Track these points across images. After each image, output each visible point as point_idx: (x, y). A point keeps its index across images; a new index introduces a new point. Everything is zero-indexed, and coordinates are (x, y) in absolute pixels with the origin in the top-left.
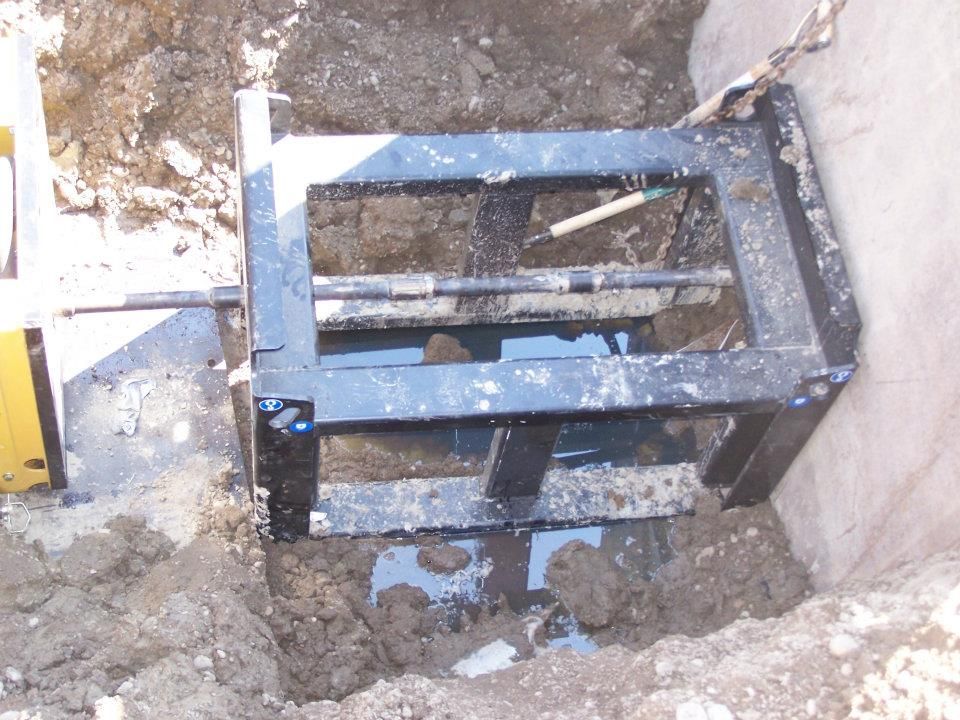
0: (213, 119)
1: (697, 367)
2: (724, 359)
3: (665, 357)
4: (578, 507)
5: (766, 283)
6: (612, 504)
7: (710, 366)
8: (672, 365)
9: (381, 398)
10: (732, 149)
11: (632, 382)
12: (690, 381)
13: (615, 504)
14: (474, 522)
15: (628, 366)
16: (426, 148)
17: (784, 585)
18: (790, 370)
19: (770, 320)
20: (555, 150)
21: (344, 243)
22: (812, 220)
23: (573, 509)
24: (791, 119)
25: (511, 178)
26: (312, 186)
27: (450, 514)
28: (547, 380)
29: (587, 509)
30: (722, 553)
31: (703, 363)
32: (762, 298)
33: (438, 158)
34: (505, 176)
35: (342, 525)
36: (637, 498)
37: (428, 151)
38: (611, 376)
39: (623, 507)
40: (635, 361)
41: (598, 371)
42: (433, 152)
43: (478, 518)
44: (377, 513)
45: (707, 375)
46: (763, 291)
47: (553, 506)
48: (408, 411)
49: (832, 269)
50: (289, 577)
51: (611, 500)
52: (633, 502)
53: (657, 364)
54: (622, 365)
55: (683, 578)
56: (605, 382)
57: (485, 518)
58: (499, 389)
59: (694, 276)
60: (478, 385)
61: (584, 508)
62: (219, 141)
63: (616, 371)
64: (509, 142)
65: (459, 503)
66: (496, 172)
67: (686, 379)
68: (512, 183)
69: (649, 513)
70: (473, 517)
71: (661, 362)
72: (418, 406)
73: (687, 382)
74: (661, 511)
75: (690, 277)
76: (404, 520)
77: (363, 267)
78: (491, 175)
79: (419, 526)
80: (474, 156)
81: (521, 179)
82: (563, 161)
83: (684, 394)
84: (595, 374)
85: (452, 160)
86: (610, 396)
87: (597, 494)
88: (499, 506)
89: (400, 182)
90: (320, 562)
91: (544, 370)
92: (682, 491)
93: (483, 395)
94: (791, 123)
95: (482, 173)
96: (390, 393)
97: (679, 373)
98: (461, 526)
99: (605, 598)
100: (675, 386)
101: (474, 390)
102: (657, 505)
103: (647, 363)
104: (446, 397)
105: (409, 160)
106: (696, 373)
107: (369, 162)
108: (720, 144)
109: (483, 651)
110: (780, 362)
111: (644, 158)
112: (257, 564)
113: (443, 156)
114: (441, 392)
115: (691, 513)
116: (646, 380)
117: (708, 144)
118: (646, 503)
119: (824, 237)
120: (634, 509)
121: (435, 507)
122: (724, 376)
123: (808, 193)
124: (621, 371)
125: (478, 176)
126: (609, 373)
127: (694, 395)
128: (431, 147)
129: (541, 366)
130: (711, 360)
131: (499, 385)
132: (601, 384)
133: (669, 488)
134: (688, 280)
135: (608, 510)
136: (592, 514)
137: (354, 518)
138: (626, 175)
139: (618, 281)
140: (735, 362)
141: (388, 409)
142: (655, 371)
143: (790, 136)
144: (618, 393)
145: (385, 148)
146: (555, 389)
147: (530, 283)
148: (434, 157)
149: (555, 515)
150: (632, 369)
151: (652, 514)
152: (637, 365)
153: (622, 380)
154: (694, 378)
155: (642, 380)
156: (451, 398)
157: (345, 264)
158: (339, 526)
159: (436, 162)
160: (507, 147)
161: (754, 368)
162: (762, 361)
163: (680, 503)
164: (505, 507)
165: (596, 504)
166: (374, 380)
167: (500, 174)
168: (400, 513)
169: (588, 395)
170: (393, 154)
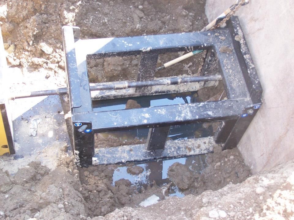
0: (56, 35)
1: (212, 106)
2: (220, 103)
3: (201, 103)
4: (177, 152)
5: (232, 79)
6: (187, 151)
7: (216, 106)
8: (204, 106)
9: (113, 121)
10: (220, 37)
11: (191, 112)
12: (210, 111)
13: (188, 151)
14: (144, 158)
15: (190, 107)
16: (123, 41)
17: (242, 173)
18: (241, 106)
19: (234, 90)
20: (164, 40)
21: (99, 72)
22: (246, 58)
23: (175, 153)
24: (238, 27)
25: (150, 49)
26: (88, 55)
27: (137, 156)
28: (165, 112)
29: (180, 152)
30: (223, 164)
31: (214, 105)
33: (127, 44)
34: (149, 49)
35: (103, 161)
36: (195, 148)
37: (124, 42)
38: (185, 110)
39: (191, 151)
40: (192, 105)
41: (181, 109)
42: (125, 43)
43: (145, 157)
44: (113, 157)
45: (215, 108)
46: (232, 81)
47: (169, 152)
48: (122, 124)
49: (253, 73)
50: (87, 178)
51: (187, 149)
52: (194, 150)
53: (199, 106)
54: (188, 107)
55: (211, 173)
56: (183, 112)
57: (147, 157)
58: (150, 116)
59: (210, 78)
60: (143, 115)
61: (178, 152)
62: (58, 42)
63: (186, 108)
64: (149, 38)
65: (139, 153)
66: (146, 48)
67: (208, 110)
68: (151, 51)
69: (199, 153)
70: (144, 157)
71: (200, 105)
72: (125, 123)
73: (209, 111)
74: (203, 152)
75: (209, 78)
76: (122, 159)
77: (105, 80)
78: (144, 49)
79: (127, 160)
80: (138, 43)
81: (154, 50)
82: (167, 43)
83: (208, 114)
84: (180, 110)
85: (132, 45)
86: (185, 117)
87: (183, 148)
88: (152, 153)
89: (115, 52)
90: (96, 173)
91: (164, 109)
92: (209, 145)
93: (145, 118)
94: (238, 28)
95: (141, 48)
96: (116, 119)
97: (206, 108)
98: (140, 160)
99: (186, 180)
100: (205, 112)
101: (142, 117)
102: (202, 150)
103: (196, 106)
104: (133, 119)
105: (118, 45)
106: (211, 108)
107: (106, 46)
108: (216, 36)
109: (149, 198)
110: (238, 103)
111: (192, 41)
112: (76, 175)
113: (129, 44)
114: (131, 118)
115: (212, 152)
116: (196, 111)
117: (212, 36)
118: (198, 150)
119: (250, 63)
120: (194, 152)
121: (132, 154)
122: (220, 108)
123: (244, 50)
124: (188, 109)
125: (140, 49)
126: (184, 109)
127: (211, 115)
129: (163, 108)
130: (216, 103)
131: (150, 115)
132: (182, 113)
133: (205, 145)
134: (208, 79)
135: (186, 152)
136: (181, 154)
137: (106, 159)
138: (187, 47)
139: (186, 80)
140: (224, 104)
141: (115, 124)
142: (199, 108)
143: (238, 32)
144: (187, 115)
145: (110, 42)
146: (167, 115)
147: (158, 82)
148: (126, 44)
149: (170, 155)
150: (191, 108)
151: (200, 153)
152: (193, 106)
153: (188, 111)
154: (211, 110)
155: (195, 111)
156: (135, 120)
157: (100, 79)
158: (102, 162)
159: (127, 46)
160: (149, 40)
161: (230, 106)
162: (232, 103)
163: (209, 149)
164: (154, 153)
165: (182, 151)
166: (110, 115)
167: (147, 48)
168: (121, 157)
169: (178, 116)
170: (113, 44)
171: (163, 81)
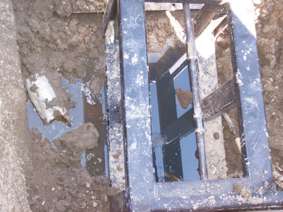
1: (145, 151)
2: (149, 164)
3: (150, 137)
4: (114, 139)
6: (115, 153)
7: (145, 157)
8: (146, 140)
9: (130, 17)
10: (262, 188)
11: (137, 120)
12: (137, 146)
13: (115, 154)
14: (109, 97)
15: (145, 120)
16: (251, 49)
17: (62, 204)
18: (143, 195)
19: (170, 190)
20: (255, 105)
22: (209, 198)
23: (113, 137)
24: (267, 199)
25: (239, 84)
27: (113, 89)
28: (138, 84)
29: (114, 143)
30: (88, 192)
31: (147, 154)
32: (181, 188)
33: (246, 54)
34: (239, 81)
35: (109, 48)
36: (118, 164)
37: (249, 50)
38: (140, 111)
39: (114, 157)
40: (148, 123)
41: (143, 106)
42: (248, 52)
43: (111, 99)
44: (113, 62)
45: (141, 155)
46: (185, 190)
47: (115, 129)
48: (124, 27)
50: (87, 26)
51: (117, 153)
52: (116, 162)
53: (146, 133)
54: (145, 117)
55: (80, 177)
56: (137, 108)
57: (111, 101)
58: (134, 63)
60: (136, 55)
61: (114, 141)
63: (143, 114)
64: (256, 84)
65: (117, 92)
66: (240, 77)
67: (138, 144)
68: (236, 85)
69: (111, 168)
70: (111, 97)
71: (147, 135)
72: (126, 31)
73: (137, 145)
74: (112, 173)
76: (110, 71)
77: (219, 66)
78: (239, 75)
79: (108, 76)
80: (248, 69)
81: (238, 88)
82: (249, 107)
83: (132, 142)
84: (141, 105)
85: (245, 60)
86: (130, 109)
87: (119, 148)
88: (115, 107)
89: (233, 38)
90: (94, 39)
91: (143, 83)
92: (120, 184)
93: (131, 57)
94: (265, 198)
95: (240, 71)
96: (132, 21)
97: (141, 142)
98: (107, 92)
100: (135, 139)
101: (133, 53)
102: (114, 172)
103: (146, 128)
104: (130, 42)
105: (244, 42)
106: (142, 149)
107: (242, 26)
110: (148, 191)
111: (253, 145)
112: (87, 7)
113: (247, 56)
114: (133, 40)
115: (111, 185)
116: (138, 127)
117: (263, 177)
118: (115, 168)
119: (200, 202)
120: (113, 162)
121: (115, 83)
122: (140, 162)
123: (224, 199)
124: (142, 116)
125: (238, 70)
126: (142, 111)
127: (130, 147)
128: (251, 52)
129: (145, 82)
130: (148, 158)
131: (136, 64)
132: (136, 106)
133: (122, 178)
135: (113, 151)
136: (111, 144)
137: (112, 53)
139: (200, 140)
140: (147, 169)
141: (125, 20)
142: (143, 131)
143: (257, 196)
144: (132, 113)
145: (249, 33)
146: (134, 86)
147: (196, 100)
148: (246, 52)
149: (111, 129)
150: (143, 121)
151: (110, 170)
152: (146, 124)
153: (138, 116)
154: (139, 148)
155: (138, 125)
156: (130, 44)
157: (220, 59)
158: (108, 47)
159: (244, 53)
160: (254, 83)
161: (144, 178)
162: (148, 182)
163: (114, 182)
164: (115, 110)
165: (115, 147)
166: (138, 16)
167: (240, 79)
168: (113, 70)
169: (131, 100)
170: (247, 36)
171: (198, 108)
